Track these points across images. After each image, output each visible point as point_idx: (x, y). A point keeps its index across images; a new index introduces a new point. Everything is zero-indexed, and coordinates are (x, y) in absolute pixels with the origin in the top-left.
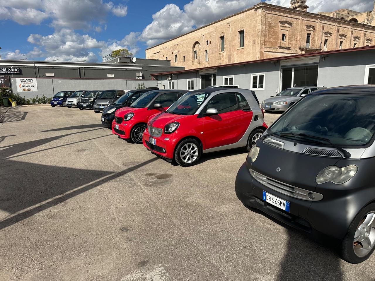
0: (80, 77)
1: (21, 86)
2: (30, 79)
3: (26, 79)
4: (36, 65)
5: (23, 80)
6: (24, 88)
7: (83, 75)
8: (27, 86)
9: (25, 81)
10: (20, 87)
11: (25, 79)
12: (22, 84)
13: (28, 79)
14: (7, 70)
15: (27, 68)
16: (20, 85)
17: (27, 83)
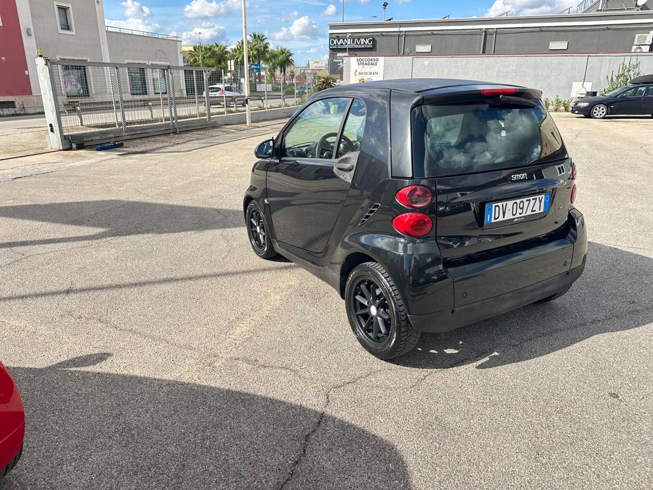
0: (484, 52)
1: (357, 73)
2: (373, 58)
3: (367, 58)
4: (401, 29)
5: (362, 62)
6: (361, 76)
7: (490, 47)
8: (366, 73)
9: (365, 62)
10: (355, 75)
11: (365, 58)
12: (360, 69)
13: (370, 58)
14: (353, 42)
15: (386, 36)
16: (356, 71)
17: (368, 66)
